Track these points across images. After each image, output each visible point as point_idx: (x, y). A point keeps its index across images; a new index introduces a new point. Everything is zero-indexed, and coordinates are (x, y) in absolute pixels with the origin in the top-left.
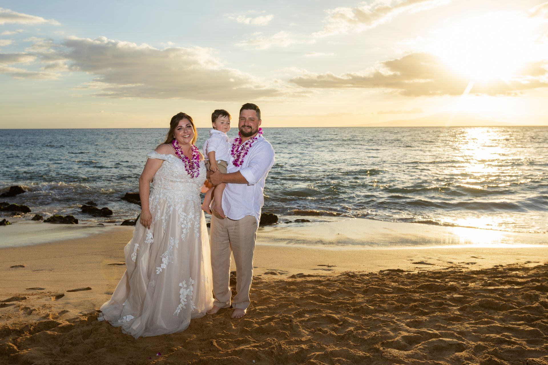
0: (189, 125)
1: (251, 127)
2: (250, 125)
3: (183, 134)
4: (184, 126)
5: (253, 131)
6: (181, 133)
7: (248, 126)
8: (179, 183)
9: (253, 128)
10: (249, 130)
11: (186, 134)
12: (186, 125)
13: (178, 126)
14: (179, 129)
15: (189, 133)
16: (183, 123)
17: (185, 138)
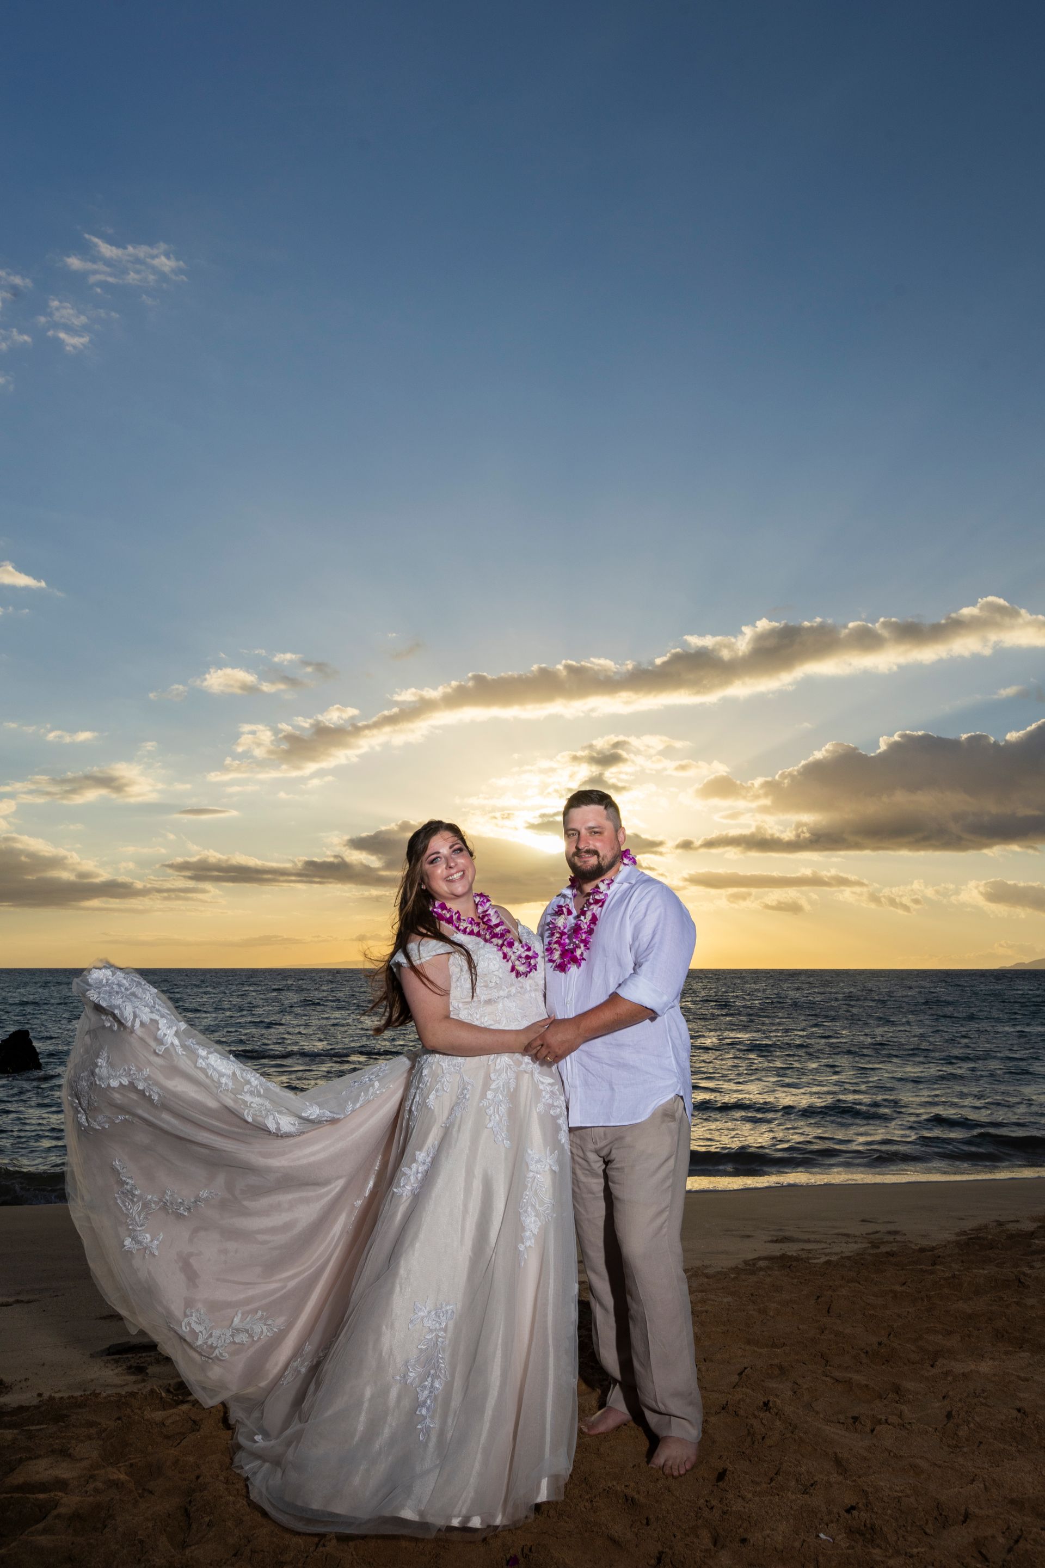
0: (456, 847)
1: (596, 853)
2: (592, 847)
3: (445, 873)
4: (445, 850)
5: (605, 863)
6: (439, 871)
7: (588, 852)
8: (506, 1001)
9: (601, 854)
10: (593, 861)
11: (453, 871)
12: (451, 847)
13: (428, 852)
14: (432, 862)
15: (461, 867)
16: (440, 844)
17: (452, 881)
